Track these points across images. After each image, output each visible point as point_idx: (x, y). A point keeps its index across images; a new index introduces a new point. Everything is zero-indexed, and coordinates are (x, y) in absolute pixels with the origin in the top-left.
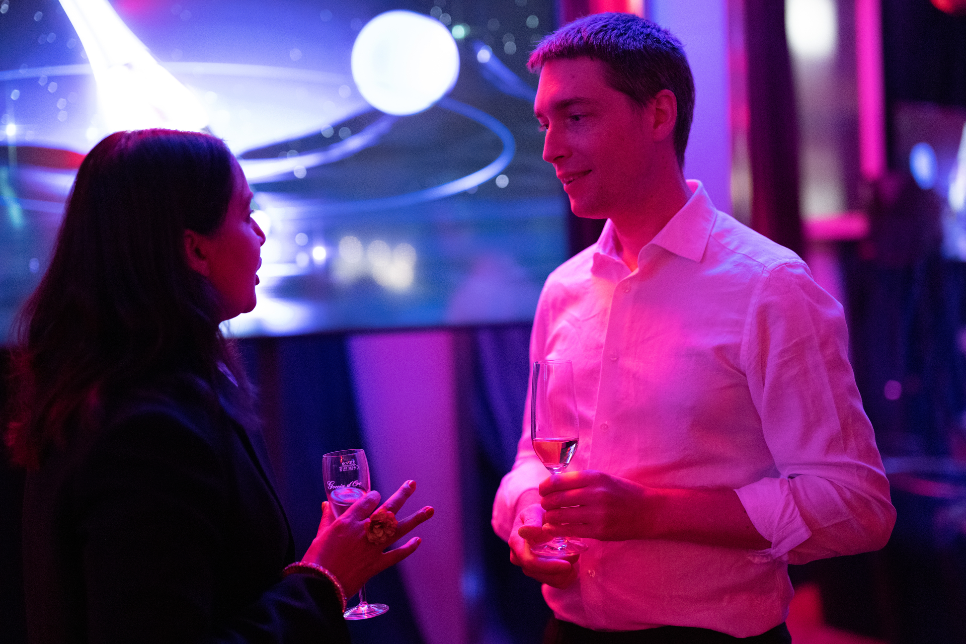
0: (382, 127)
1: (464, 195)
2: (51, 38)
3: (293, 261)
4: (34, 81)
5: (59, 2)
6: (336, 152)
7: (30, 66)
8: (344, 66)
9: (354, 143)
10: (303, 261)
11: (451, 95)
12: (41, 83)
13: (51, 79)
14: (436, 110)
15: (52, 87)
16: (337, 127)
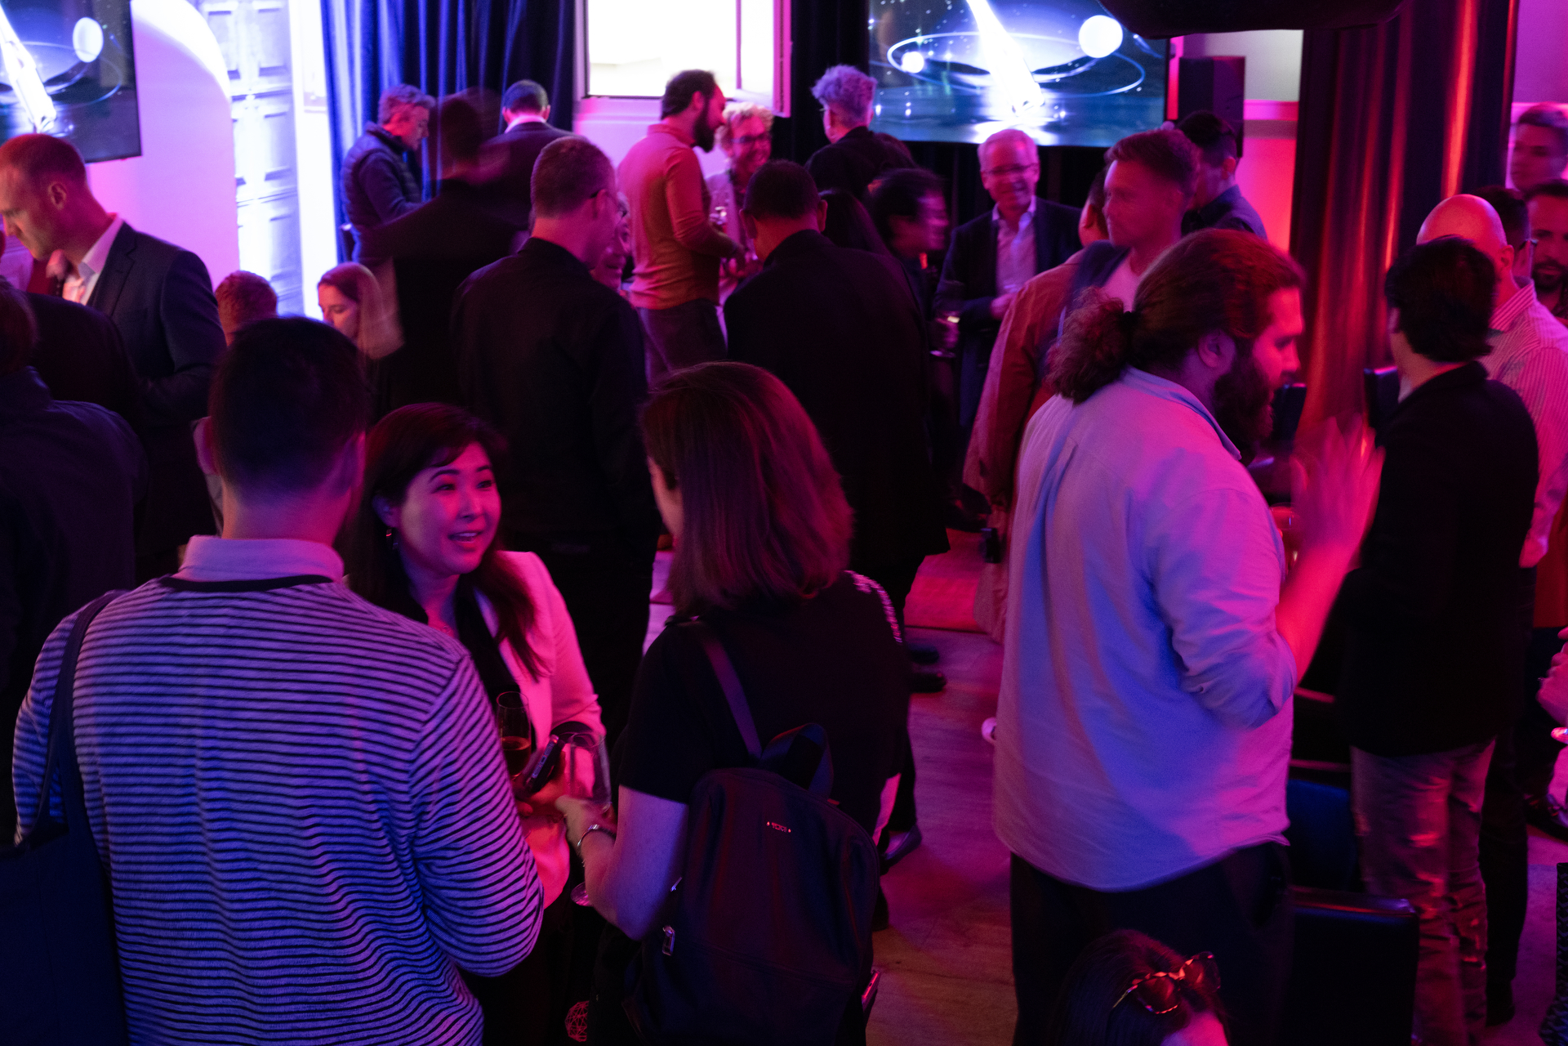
0: (1092, 64)
1: (1123, 94)
2: (966, 20)
3: (1052, 117)
4: (958, 37)
5: (966, 2)
6: (1073, 73)
7: (958, 31)
8: (1075, 36)
9: (1080, 70)
10: (1056, 116)
11: (1119, 50)
12: (962, 38)
13: (965, 37)
14: (1111, 57)
15: (965, 40)
16: (1074, 62)
